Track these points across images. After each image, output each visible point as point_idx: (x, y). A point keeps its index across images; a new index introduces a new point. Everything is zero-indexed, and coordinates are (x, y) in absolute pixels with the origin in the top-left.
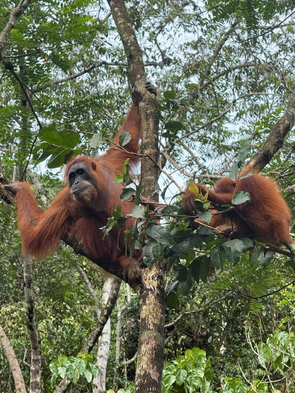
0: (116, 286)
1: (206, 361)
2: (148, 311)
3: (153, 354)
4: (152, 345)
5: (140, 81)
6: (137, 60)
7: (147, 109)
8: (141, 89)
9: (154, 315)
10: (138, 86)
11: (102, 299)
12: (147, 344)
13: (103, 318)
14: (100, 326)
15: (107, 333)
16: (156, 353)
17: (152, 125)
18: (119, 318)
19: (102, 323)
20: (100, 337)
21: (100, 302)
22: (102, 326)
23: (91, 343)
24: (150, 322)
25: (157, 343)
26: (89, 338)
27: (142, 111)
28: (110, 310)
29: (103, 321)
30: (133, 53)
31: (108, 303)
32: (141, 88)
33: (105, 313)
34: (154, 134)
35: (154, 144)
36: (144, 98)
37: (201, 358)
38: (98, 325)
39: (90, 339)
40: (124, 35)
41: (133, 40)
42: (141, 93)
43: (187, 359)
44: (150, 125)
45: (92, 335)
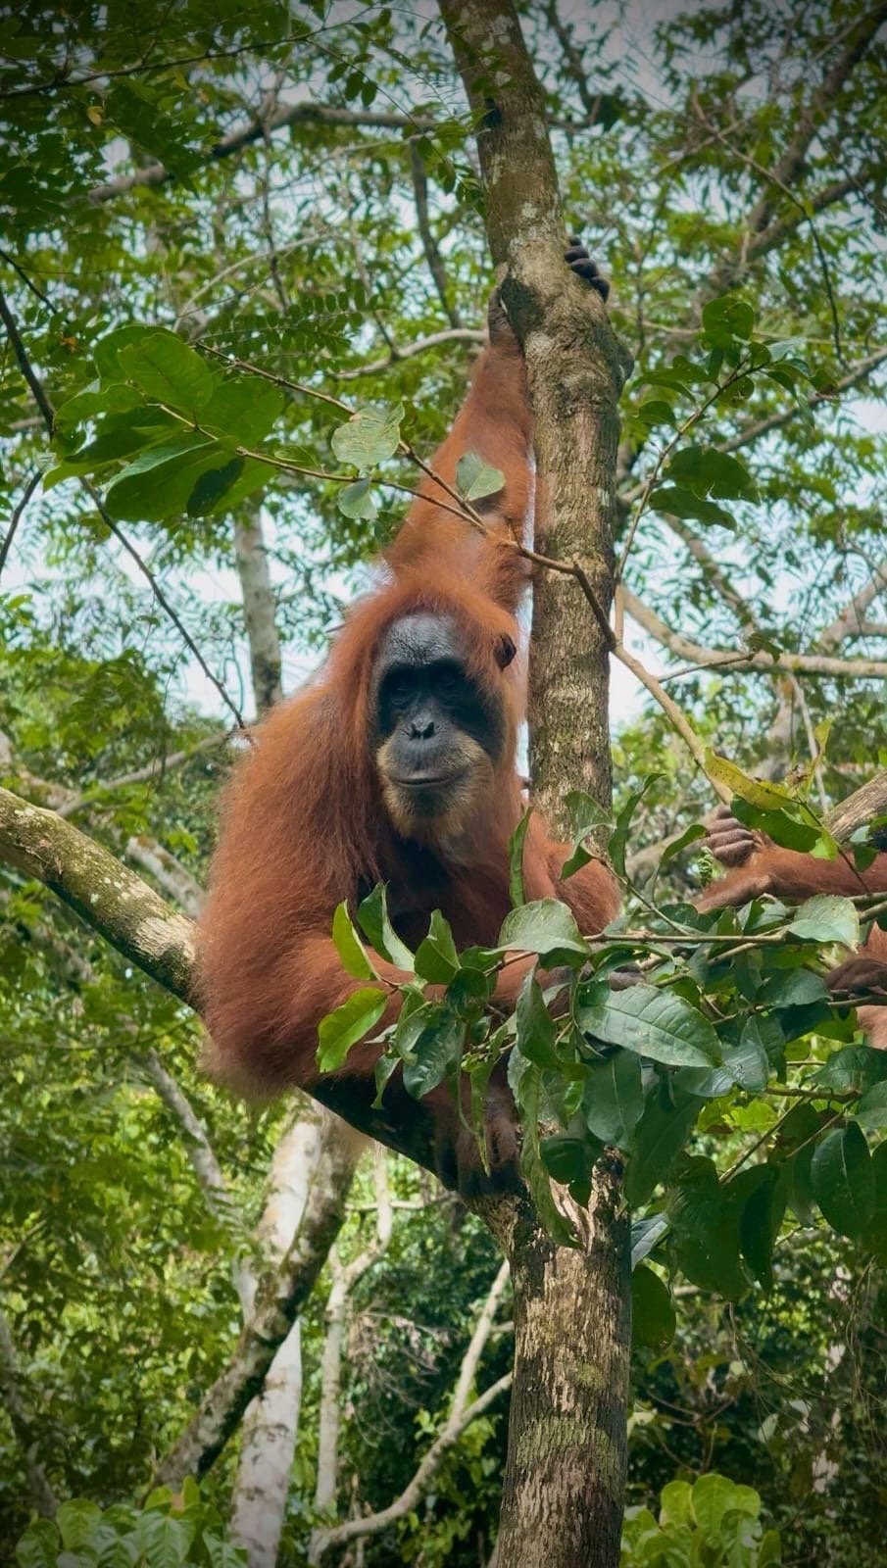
0: (336, 1165)
1: (758, 1540)
2: (551, 1324)
3: (572, 1528)
4: (570, 1487)
5: (533, 232)
6: (521, 133)
7: (565, 367)
8: (540, 271)
9: (582, 1344)
10: (523, 257)
11: (262, 1224)
12: (543, 1481)
13: (272, 1312)
14: (257, 1350)
15: (283, 1383)
16: (585, 1525)
17: (585, 446)
18: (335, 1316)
19: (266, 1335)
20: (255, 1402)
21: (255, 1236)
22: (264, 1353)
23: (214, 1432)
24: (561, 1379)
25: (593, 1477)
26: (203, 1407)
27: (540, 378)
28: (306, 1279)
29: (273, 1329)
30: (505, 100)
31: (296, 1246)
32: (538, 268)
33: (283, 1292)
34: (595, 485)
35: (597, 535)
36: (551, 317)
37: (734, 1527)
38: (247, 1348)
39: (208, 1412)
40: (465, 14)
41: (505, 40)
42: (536, 294)
43: (669, 1526)
44: (575, 442)
45: (216, 1394)
